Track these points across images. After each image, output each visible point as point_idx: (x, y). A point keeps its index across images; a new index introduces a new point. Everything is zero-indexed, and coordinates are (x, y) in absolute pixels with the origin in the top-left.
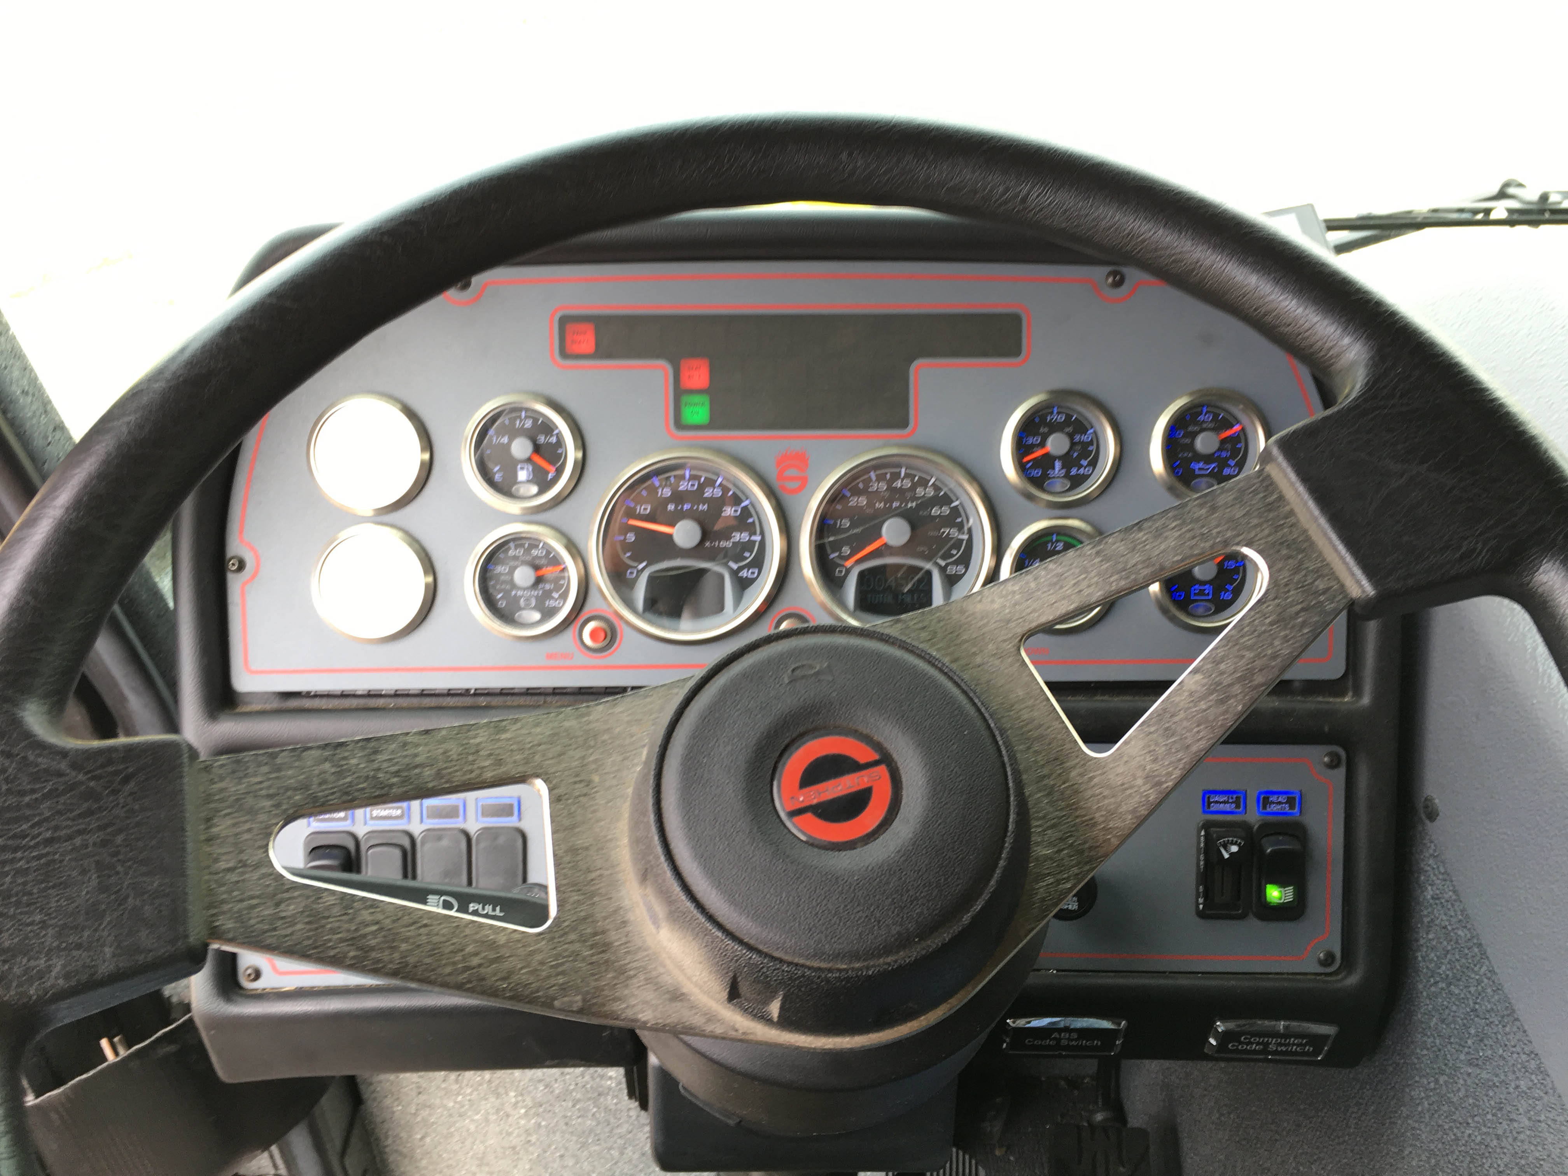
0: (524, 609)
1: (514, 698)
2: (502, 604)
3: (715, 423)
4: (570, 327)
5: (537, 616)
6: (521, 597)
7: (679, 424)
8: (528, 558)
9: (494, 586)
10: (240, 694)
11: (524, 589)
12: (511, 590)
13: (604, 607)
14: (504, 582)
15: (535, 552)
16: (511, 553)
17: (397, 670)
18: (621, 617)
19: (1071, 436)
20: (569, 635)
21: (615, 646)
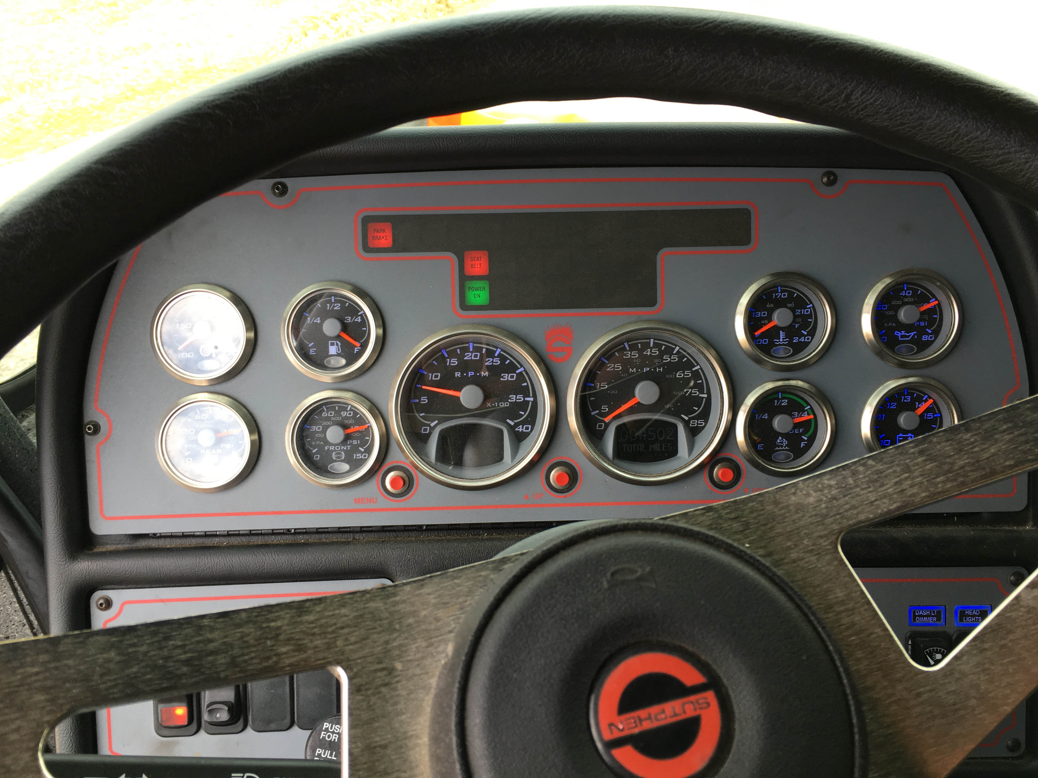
0: (336, 461)
1: (327, 535)
2: (317, 458)
3: (494, 304)
4: (372, 226)
5: (346, 467)
6: (332, 451)
7: (464, 306)
8: (339, 419)
9: (310, 443)
10: (97, 535)
11: (335, 445)
12: (324, 446)
13: (403, 459)
14: (319, 439)
15: (344, 414)
16: (324, 414)
17: (229, 514)
18: (417, 468)
19: (793, 310)
20: (374, 484)
21: (412, 491)
